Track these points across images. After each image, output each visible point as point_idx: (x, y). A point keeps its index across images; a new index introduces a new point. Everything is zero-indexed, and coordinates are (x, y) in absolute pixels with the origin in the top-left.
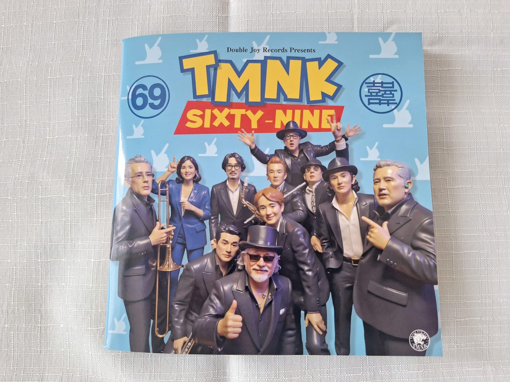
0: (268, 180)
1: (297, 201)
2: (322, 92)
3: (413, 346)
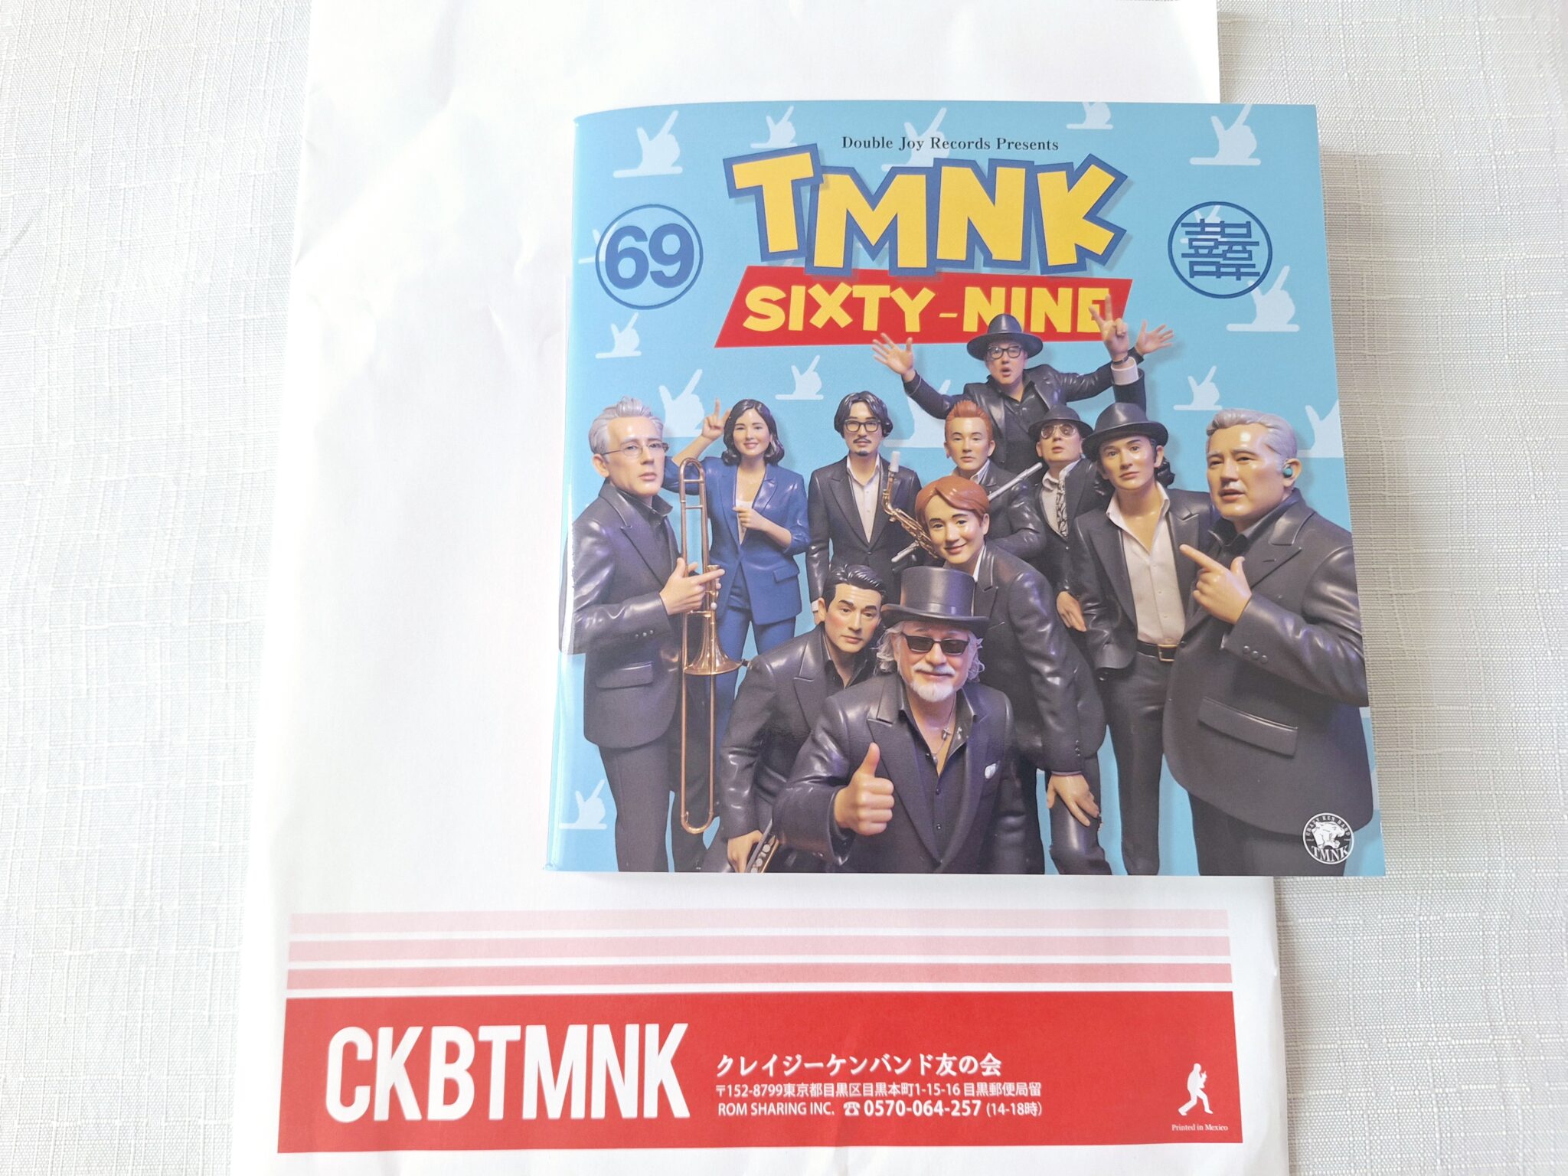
0: (948, 457)
1: (1021, 508)
2: (1076, 245)
3: (1313, 853)
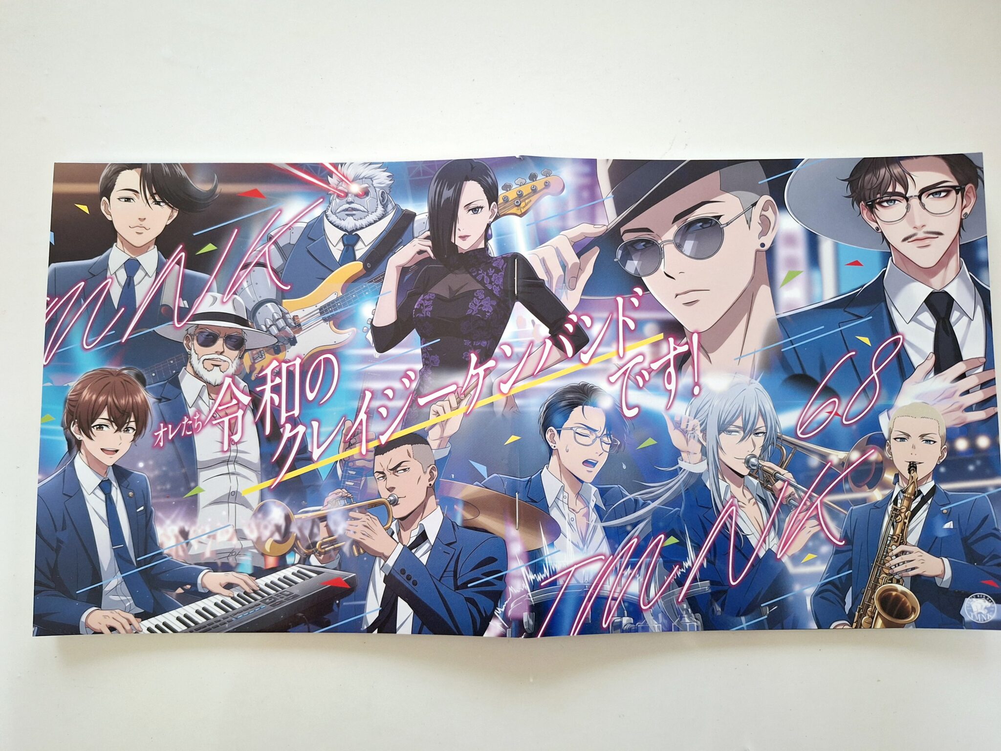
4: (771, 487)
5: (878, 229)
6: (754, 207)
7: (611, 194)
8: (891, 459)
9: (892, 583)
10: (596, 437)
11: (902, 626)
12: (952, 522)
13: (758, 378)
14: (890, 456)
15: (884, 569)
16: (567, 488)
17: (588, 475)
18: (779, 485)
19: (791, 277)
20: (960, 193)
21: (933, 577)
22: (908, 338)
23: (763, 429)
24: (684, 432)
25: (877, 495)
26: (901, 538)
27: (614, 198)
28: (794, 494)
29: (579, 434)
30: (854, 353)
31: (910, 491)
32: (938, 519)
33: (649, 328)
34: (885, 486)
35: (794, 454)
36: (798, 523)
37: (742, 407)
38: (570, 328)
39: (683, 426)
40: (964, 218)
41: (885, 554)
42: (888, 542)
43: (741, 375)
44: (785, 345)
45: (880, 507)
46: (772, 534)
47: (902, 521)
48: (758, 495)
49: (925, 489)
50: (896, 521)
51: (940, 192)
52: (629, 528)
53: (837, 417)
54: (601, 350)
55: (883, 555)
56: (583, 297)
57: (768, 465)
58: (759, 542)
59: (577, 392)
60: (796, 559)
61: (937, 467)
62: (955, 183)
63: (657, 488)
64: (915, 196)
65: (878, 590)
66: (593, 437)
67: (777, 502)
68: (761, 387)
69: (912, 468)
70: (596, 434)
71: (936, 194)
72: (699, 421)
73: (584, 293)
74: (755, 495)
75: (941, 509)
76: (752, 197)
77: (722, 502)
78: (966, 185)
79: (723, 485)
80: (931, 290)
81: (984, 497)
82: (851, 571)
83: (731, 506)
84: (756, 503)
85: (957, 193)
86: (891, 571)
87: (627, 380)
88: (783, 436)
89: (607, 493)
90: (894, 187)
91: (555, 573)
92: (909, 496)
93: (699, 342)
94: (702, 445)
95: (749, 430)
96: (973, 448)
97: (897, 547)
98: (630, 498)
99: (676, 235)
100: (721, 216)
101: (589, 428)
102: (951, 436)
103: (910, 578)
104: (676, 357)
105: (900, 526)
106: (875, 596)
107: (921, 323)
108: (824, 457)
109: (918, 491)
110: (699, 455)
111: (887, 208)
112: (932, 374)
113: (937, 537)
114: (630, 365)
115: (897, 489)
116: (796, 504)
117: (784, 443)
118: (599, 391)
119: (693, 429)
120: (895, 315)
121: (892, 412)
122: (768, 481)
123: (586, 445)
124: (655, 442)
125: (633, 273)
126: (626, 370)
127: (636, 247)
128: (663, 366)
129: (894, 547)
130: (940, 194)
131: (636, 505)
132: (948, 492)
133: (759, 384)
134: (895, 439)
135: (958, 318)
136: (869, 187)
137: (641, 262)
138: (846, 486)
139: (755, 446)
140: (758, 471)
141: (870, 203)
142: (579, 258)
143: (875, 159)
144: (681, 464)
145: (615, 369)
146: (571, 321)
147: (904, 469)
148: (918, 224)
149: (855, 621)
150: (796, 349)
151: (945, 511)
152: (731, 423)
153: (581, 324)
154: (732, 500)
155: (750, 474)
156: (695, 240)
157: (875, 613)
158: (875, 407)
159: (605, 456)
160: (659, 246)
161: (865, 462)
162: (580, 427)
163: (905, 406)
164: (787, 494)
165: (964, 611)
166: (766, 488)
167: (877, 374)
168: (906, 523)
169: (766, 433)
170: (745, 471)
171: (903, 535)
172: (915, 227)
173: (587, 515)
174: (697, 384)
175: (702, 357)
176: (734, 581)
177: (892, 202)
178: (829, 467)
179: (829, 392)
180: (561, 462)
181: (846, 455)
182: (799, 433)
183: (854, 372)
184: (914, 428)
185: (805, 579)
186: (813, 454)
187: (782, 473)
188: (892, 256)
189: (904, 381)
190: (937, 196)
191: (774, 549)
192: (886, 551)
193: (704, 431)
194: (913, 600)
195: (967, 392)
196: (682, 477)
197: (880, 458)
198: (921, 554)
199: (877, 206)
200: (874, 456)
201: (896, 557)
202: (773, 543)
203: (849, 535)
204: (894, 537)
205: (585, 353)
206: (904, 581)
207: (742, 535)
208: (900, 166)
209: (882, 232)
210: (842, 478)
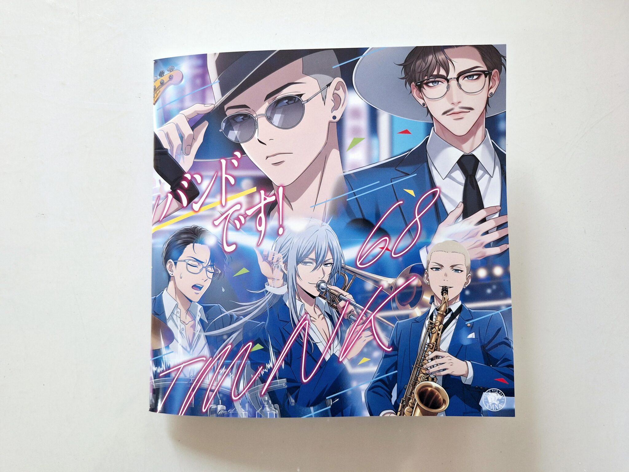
4: (336, 305)
5: (424, 104)
6: (328, 87)
7: (217, 80)
8: (429, 284)
9: (428, 381)
10: (203, 267)
11: (435, 414)
12: (474, 333)
13: (328, 222)
14: (428, 282)
15: (422, 370)
16: (180, 306)
17: (196, 296)
18: (342, 304)
19: (355, 143)
20: (488, 77)
21: (460, 376)
22: (443, 190)
23: (331, 261)
24: (271, 263)
25: (417, 312)
26: (436, 345)
27: (220, 83)
28: (353, 311)
29: (190, 265)
30: (401, 202)
31: (443, 309)
32: (463, 331)
33: (245, 183)
34: (423, 305)
35: (354, 280)
36: (356, 334)
37: (316, 243)
38: (185, 184)
39: (270, 259)
40: (490, 96)
41: (423, 358)
42: (426, 348)
43: (315, 219)
44: (349, 196)
45: (419, 322)
46: (336, 342)
47: (436, 333)
48: (326, 312)
49: (454, 308)
50: (432, 332)
51: (473, 75)
52: (225, 337)
53: (387, 251)
54: (208, 200)
55: (421, 359)
56: (196, 160)
57: (335, 289)
58: (326, 348)
59: (189, 233)
60: (354, 362)
61: (464, 290)
62: (485, 68)
63: (247, 306)
64: (454, 78)
65: (418, 387)
66: (200, 267)
67: (340, 318)
68: (330, 228)
69: (444, 291)
70: (203, 265)
71: (470, 77)
72: (282, 255)
73: (197, 156)
74: (323, 312)
75: (466, 323)
76: (327, 79)
77: (298, 318)
78: (493, 70)
79: (299, 304)
80: (462, 153)
81: (498, 313)
82: (396, 371)
83: (305, 320)
84: (324, 318)
85: (486, 77)
86: (427, 372)
87: (228, 223)
88: (346, 266)
89: (210, 310)
90: (439, 71)
91: (169, 368)
92: (442, 313)
93: (284, 194)
94: (284, 273)
95: (320, 262)
96: (491, 276)
97: (432, 353)
98: (227, 314)
99: (267, 110)
100: (303, 94)
101: (197, 260)
102: (474, 267)
103: (442, 376)
104: (265, 205)
105: (434, 336)
106: (415, 391)
107: (453, 179)
108: (376, 282)
109: (449, 309)
110: (281, 281)
111: (433, 87)
112: (461, 218)
113: (462, 345)
114: (230, 212)
115: (433, 308)
116: (355, 319)
117: (347, 271)
118: (206, 232)
119: (277, 261)
120: (434, 173)
121: (430, 248)
122: (333, 301)
123: (195, 274)
124: (248, 271)
125: (234, 140)
126: (227, 216)
127: (236, 120)
128: (256, 212)
129: (430, 353)
130: (473, 77)
131: (231, 320)
132: (472, 310)
133: (329, 226)
134: (432, 269)
135: (482, 175)
136: (419, 70)
137: (240, 132)
138: (394, 305)
139: (324, 274)
140: (326, 293)
141: (419, 84)
142: (193, 131)
143: (425, 47)
144: (267, 288)
145: (218, 215)
146: (186, 179)
147: (438, 292)
148: (455, 100)
149: (399, 410)
150: (358, 199)
151: (469, 325)
152: (306, 256)
153: (193, 180)
154: (305, 315)
155: (320, 296)
156: (282, 114)
157: (415, 404)
158: (417, 244)
159: (210, 281)
160: (254, 119)
161: (408, 286)
162: (191, 260)
163: (439, 243)
164: (348, 311)
165: (482, 403)
166: (332, 306)
167: (419, 218)
168: (439, 334)
169: (333, 264)
170: (316, 293)
171: (437, 342)
172: (452, 103)
173: (194, 326)
174: (281, 226)
175: (286, 205)
176: (305, 379)
177: (436, 83)
178: (381, 290)
179: (382, 232)
180: (176, 286)
181: (394, 281)
182: (358, 264)
183: (401, 217)
184: (447, 260)
185: (360, 377)
186: (369, 280)
187: (345, 295)
188: (434, 126)
189: (439, 224)
190: (471, 78)
191: (337, 354)
192: (423, 356)
193: (286, 263)
194: (444, 394)
195: (487, 233)
196: (267, 298)
197: (420, 283)
198: (451, 358)
199: (425, 86)
200: (415, 281)
201: (432, 361)
202: (336, 349)
203: (395, 343)
204: (430, 345)
205: (196, 203)
206: (437, 379)
207: (313, 343)
208: (444, 53)
209: (427, 107)
210: (391, 298)
